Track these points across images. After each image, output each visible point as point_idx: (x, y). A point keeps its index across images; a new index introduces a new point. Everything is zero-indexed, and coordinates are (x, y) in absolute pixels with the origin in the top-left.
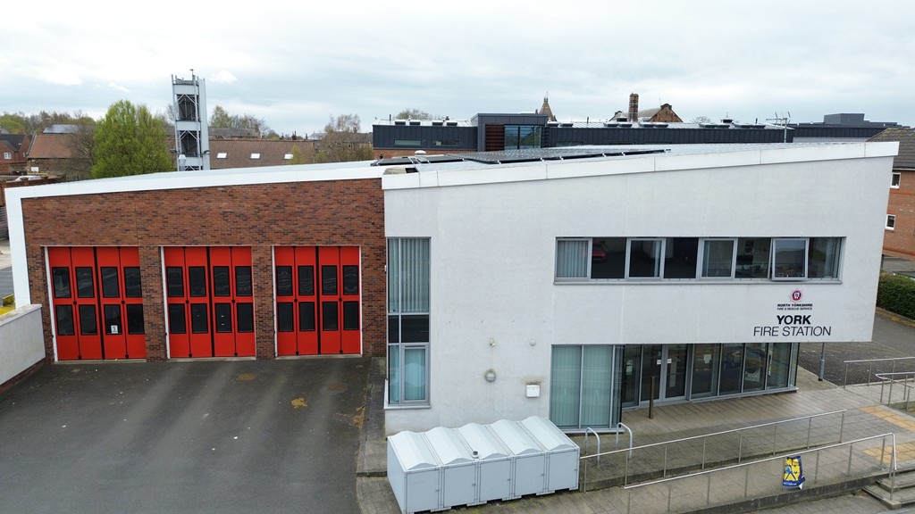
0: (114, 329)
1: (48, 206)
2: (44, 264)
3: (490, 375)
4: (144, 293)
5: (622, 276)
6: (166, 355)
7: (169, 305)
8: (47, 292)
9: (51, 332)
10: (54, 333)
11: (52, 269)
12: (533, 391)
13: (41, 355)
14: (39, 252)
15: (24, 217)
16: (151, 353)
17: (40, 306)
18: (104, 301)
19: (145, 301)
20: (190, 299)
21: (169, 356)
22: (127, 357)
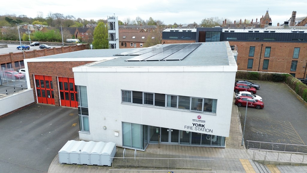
0: (49, 96)
1: (32, 64)
2: (33, 79)
3: (105, 128)
4: (53, 88)
5: (142, 104)
6: (60, 105)
7: (60, 92)
8: (34, 86)
9: (36, 95)
10: (37, 96)
11: (36, 80)
12: (117, 134)
13: (33, 101)
14: (31, 76)
15: (28, 67)
16: (56, 104)
17: (33, 89)
18: (47, 89)
19: (54, 90)
20: (65, 91)
21: (61, 105)
22: (52, 104)
